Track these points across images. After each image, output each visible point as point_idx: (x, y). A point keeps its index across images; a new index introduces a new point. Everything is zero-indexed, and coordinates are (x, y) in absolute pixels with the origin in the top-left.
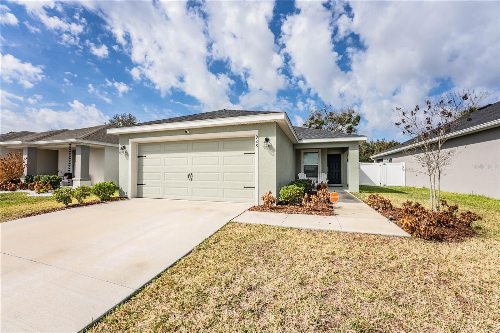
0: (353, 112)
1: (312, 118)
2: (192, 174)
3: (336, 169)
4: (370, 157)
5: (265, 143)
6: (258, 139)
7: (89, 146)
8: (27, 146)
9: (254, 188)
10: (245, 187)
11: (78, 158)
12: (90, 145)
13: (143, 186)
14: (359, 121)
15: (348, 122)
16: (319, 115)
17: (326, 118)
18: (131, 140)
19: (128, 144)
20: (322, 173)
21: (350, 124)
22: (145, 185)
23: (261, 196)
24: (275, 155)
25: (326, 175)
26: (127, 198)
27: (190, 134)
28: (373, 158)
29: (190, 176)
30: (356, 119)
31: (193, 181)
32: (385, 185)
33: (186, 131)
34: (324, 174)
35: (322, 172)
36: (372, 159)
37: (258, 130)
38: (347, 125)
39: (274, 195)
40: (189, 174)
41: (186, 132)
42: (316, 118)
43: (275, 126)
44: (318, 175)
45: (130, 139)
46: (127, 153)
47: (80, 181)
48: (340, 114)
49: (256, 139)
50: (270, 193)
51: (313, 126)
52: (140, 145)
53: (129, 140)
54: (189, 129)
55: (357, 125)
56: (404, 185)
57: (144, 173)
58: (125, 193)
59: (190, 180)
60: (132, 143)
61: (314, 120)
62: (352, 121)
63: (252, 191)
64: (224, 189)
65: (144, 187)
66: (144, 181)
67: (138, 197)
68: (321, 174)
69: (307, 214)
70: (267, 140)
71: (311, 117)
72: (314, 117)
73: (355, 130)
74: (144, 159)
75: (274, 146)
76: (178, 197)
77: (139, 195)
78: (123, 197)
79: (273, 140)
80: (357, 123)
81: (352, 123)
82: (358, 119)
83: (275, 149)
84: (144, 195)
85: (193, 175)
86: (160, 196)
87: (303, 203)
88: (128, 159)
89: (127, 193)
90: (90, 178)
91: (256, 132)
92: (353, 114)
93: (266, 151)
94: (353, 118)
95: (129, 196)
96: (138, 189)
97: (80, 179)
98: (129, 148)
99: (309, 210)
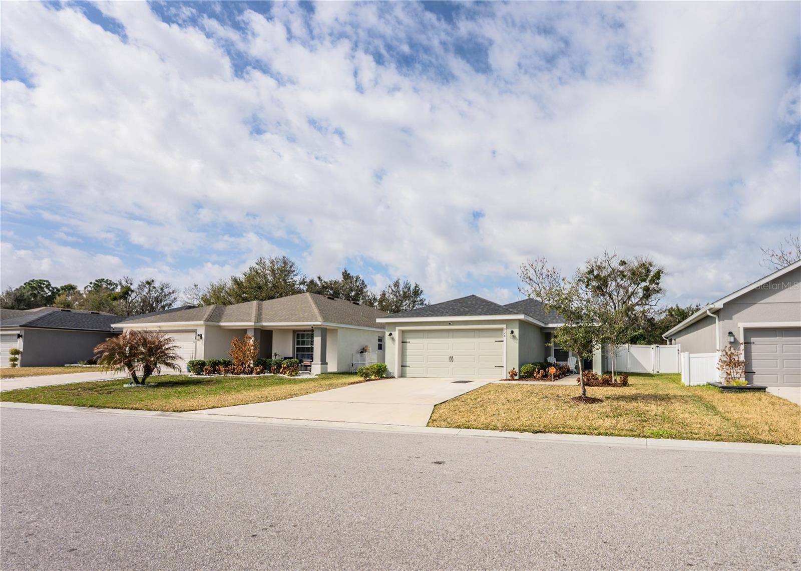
0: (651, 265)
1: (591, 272)
4: (662, 336)
5: (511, 335)
7: (326, 328)
8: (253, 327)
9: (503, 367)
10: (496, 367)
11: (317, 341)
12: (328, 327)
14: (658, 278)
15: (643, 281)
16: (600, 268)
18: (397, 328)
19: (395, 331)
21: (647, 283)
22: (409, 366)
23: (508, 371)
24: (518, 343)
26: (393, 377)
27: (452, 325)
28: (665, 338)
29: (451, 358)
30: (655, 276)
31: (453, 363)
32: (658, 372)
33: (449, 323)
36: (664, 338)
38: (643, 284)
39: (517, 370)
42: (596, 273)
43: (518, 323)
46: (393, 339)
47: (320, 365)
48: (635, 266)
49: (504, 331)
50: (514, 369)
51: (593, 283)
52: (403, 332)
53: (395, 328)
54: (451, 322)
55: (658, 284)
57: (407, 357)
58: (391, 373)
59: (451, 362)
60: (399, 330)
61: (593, 274)
62: (650, 279)
63: (501, 369)
64: (479, 369)
65: (408, 368)
66: (408, 363)
67: (402, 377)
69: (536, 381)
70: (512, 332)
71: (589, 270)
72: (593, 271)
74: (407, 345)
75: (517, 336)
76: (440, 376)
77: (402, 375)
78: (390, 376)
79: (516, 332)
80: (658, 281)
81: (650, 281)
82: (658, 275)
83: (518, 338)
84: (408, 375)
85: (453, 358)
86: (424, 376)
87: (535, 375)
88: (394, 344)
89: (393, 373)
90: (327, 361)
91: (504, 326)
92: (651, 268)
93: (511, 340)
94: (652, 274)
95: (396, 375)
96: (402, 369)
97: (320, 363)
98: (396, 334)
99: (538, 380)
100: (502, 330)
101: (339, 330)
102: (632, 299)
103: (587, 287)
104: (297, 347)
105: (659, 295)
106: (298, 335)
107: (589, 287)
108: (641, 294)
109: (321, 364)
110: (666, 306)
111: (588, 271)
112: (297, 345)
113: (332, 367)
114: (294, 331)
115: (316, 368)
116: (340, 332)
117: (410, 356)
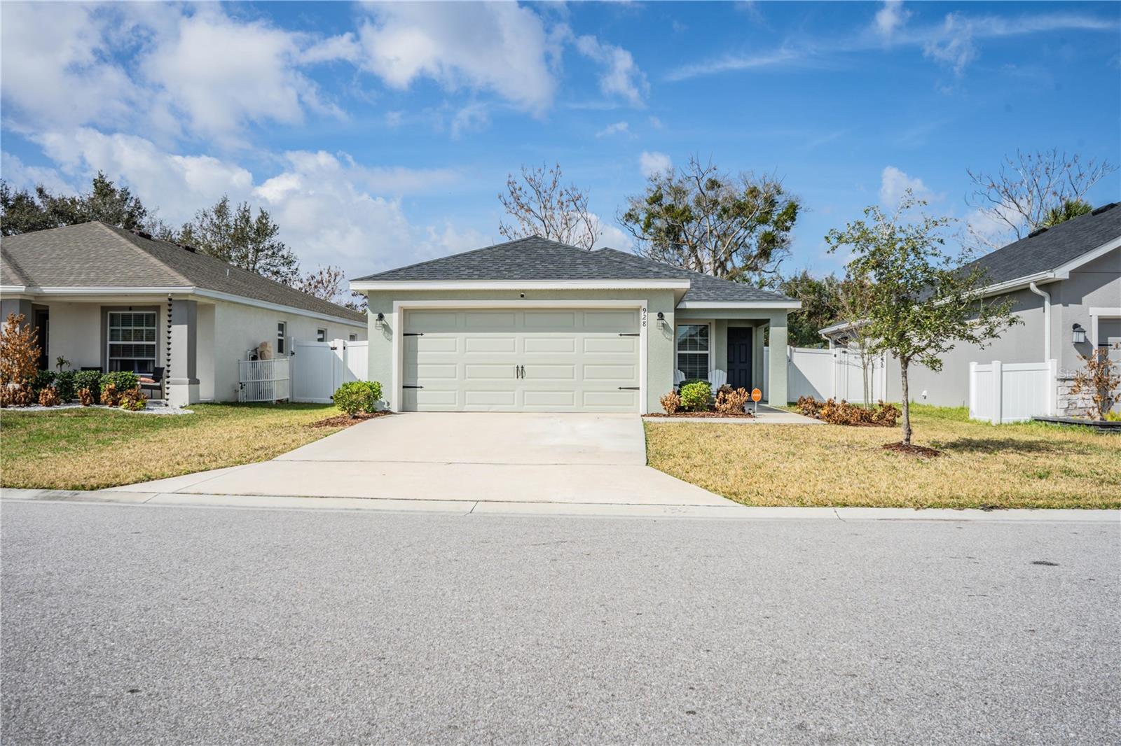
0: (779, 192)
1: (656, 199)
2: (522, 367)
3: (741, 362)
4: (820, 332)
5: (658, 321)
6: (646, 313)
7: (196, 302)
9: (638, 388)
10: (620, 388)
12: (200, 300)
13: (418, 389)
14: (793, 219)
15: (763, 221)
16: (679, 192)
17: (698, 203)
18: (397, 304)
19: (391, 311)
20: (718, 371)
21: (769, 228)
22: (421, 387)
23: (652, 399)
24: (673, 339)
25: (726, 374)
26: (387, 412)
28: (826, 336)
29: (520, 371)
30: (784, 213)
31: (525, 379)
33: (523, 295)
34: (721, 372)
35: (716, 369)
36: (823, 335)
37: (646, 301)
38: (762, 229)
40: (518, 367)
42: (668, 200)
43: (673, 296)
44: (709, 374)
45: (394, 302)
46: (387, 328)
47: (186, 387)
48: (740, 192)
49: (642, 314)
50: (674, 392)
51: (658, 223)
52: (409, 312)
53: (392, 304)
54: (527, 291)
55: (788, 229)
57: (419, 366)
58: (384, 403)
59: (520, 377)
61: (661, 205)
62: (775, 218)
63: (632, 393)
64: (584, 392)
65: (419, 392)
66: (419, 380)
67: (405, 411)
68: (714, 372)
69: (723, 417)
71: (652, 196)
72: (661, 196)
73: (783, 241)
74: (419, 340)
75: (672, 326)
76: (495, 408)
77: (407, 407)
78: (381, 411)
79: (670, 317)
80: (788, 224)
81: (776, 223)
82: (792, 211)
83: (673, 329)
84: (420, 407)
85: (525, 369)
86: (456, 407)
87: (717, 404)
88: (390, 340)
89: (388, 404)
90: (198, 377)
91: (643, 303)
92: (777, 198)
93: (659, 333)
94: (780, 209)
95: (394, 407)
96: (404, 394)
97: (187, 380)
98: (394, 319)
99: (725, 414)
100: (638, 310)
101: (216, 306)
103: (645, 231)
104: (111, 345)
106: (112, 315)
107: (649, 231)
108: (754, 249)
109: (189, 384)
111: (651, 198)
112: (111, 340)
113: (207, 391)
114: (105, 309)
115: (178, 395)
116: (219, 312)
117: (421, 364)
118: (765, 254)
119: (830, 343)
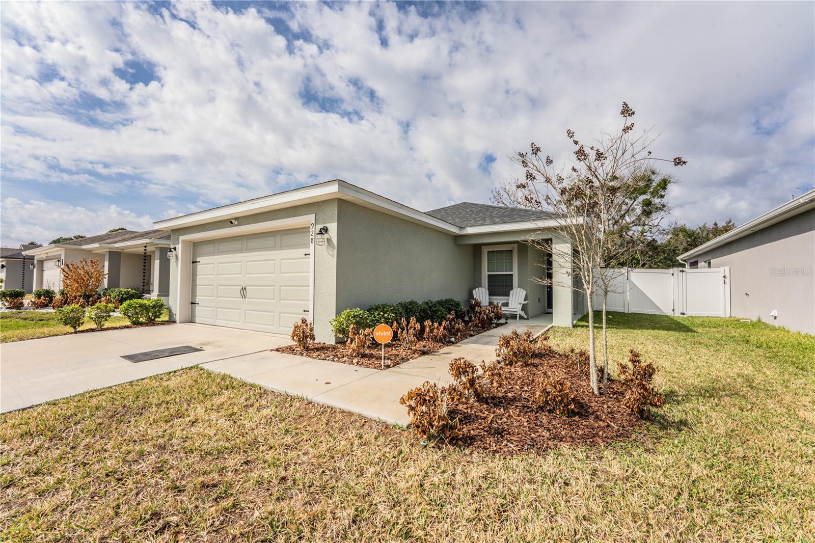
0: (653, 173)
2: (245, 288)
4: (678, 258)
6: (313, 229)
8: (107, 250)
10: (304, 311)
11: (156, 264)
13: (196, 305)
14: (664, 188)
15: (643, 193)
18: (182, 238)
19: (178, 244)
20: (518, 289)
21: (647, 197)
22: (198, 304)
24: (336, 256)
26: (175, 322)
27: (238, 225)
28: (682, 260)
29: (243, 291)
30: (659, 186)
31: (247, 300)
32: (683, 314)
36: (680, 261)
37: (315, 215)
38: (641, 198)
40: (242, 288)
41: (231, 222)
43: (336, 206)
46: (177, 257)
48: (629, 178)
49: (311, 230)
50: (303, 321)
52: (196, 245)
53: (179, 238)
54: (236, 219)
55: (662, 196)
56: (728, 315)
57: (198, 287)
58: (174, 315)
59: (244, 297)
60: (183, 241)
62: (652, 190)
64: (280, 313)
65: (197, 307)
66: (198, 297)
67: (192, 322)
70: (326, 230)
74: (198, 266)
75: (335, 240)
76: (231, 324)
77: (191, 319)
78: (171, 321)
79: (333, 230)
80: (662, 193)
81: (652, 193)
82: (664, 185)
83: (336, 245)
84: (197, 319)
86: (211, 321)
88: (178, 266)
89: (176, 314)
92: (653, 177)
93: (325, 250)
94: (654, 184)
95: (180, 318)
96: (191, 309)
98: (179, 249)
102: (627, 218)
105: (662, 213)
108: (639, 210)
110: (676, 224)
117: (200, 285)
118: (647, 213)
119: (686, 266)
